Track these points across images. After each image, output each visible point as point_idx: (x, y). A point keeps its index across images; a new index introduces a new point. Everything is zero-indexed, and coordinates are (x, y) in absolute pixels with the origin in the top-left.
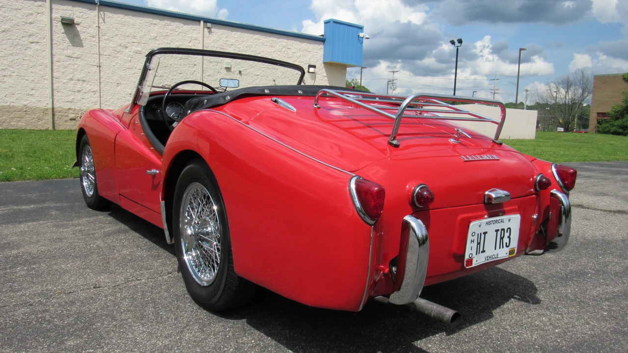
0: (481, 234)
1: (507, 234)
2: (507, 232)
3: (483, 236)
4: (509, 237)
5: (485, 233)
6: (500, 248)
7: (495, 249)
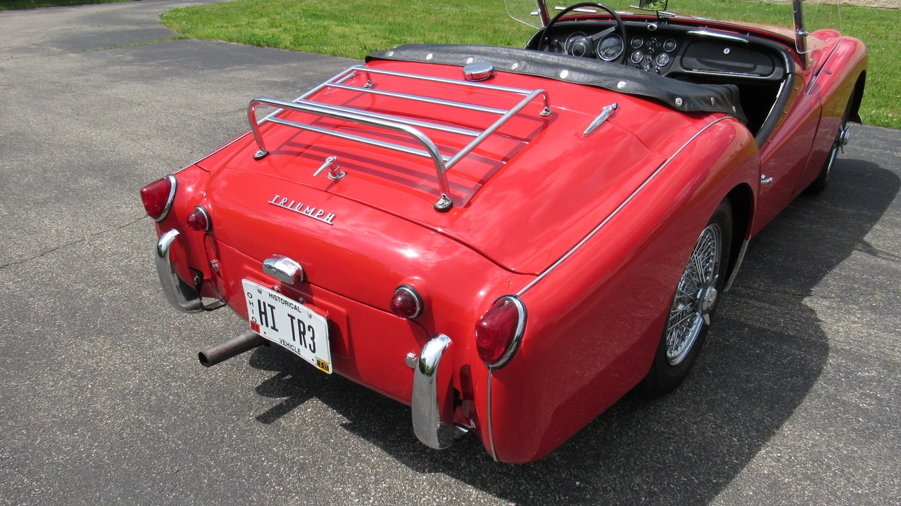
0: (264, 303)
1: (308, 335)
2: (309, 330)
3: (268, 309)
4: (313, 338)
5: (272, 308)
6: (301, 344)
7: (294, 339)
